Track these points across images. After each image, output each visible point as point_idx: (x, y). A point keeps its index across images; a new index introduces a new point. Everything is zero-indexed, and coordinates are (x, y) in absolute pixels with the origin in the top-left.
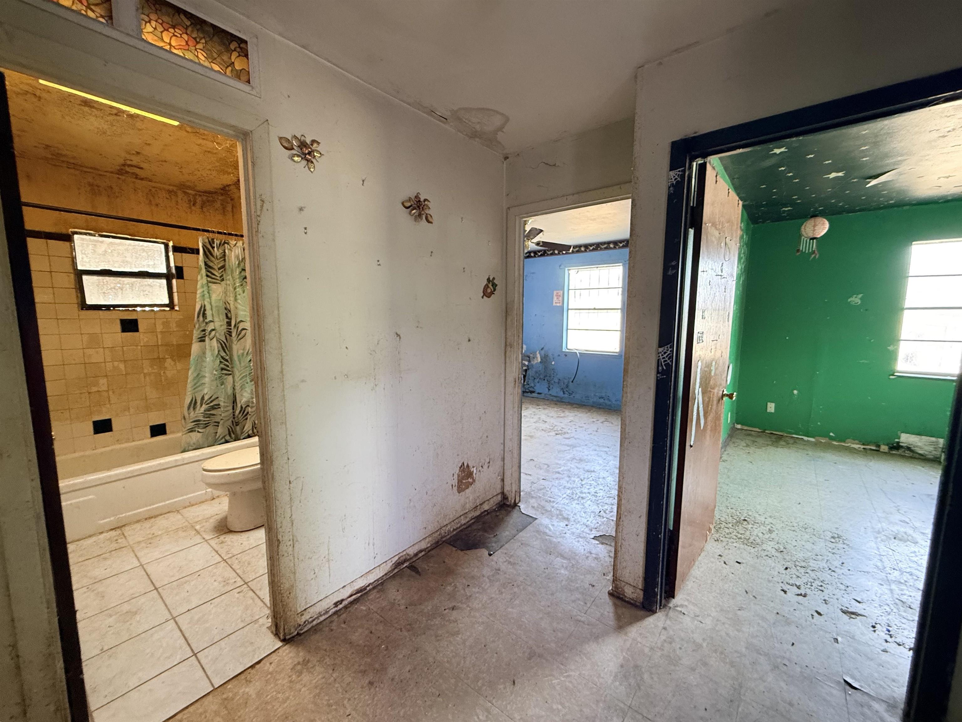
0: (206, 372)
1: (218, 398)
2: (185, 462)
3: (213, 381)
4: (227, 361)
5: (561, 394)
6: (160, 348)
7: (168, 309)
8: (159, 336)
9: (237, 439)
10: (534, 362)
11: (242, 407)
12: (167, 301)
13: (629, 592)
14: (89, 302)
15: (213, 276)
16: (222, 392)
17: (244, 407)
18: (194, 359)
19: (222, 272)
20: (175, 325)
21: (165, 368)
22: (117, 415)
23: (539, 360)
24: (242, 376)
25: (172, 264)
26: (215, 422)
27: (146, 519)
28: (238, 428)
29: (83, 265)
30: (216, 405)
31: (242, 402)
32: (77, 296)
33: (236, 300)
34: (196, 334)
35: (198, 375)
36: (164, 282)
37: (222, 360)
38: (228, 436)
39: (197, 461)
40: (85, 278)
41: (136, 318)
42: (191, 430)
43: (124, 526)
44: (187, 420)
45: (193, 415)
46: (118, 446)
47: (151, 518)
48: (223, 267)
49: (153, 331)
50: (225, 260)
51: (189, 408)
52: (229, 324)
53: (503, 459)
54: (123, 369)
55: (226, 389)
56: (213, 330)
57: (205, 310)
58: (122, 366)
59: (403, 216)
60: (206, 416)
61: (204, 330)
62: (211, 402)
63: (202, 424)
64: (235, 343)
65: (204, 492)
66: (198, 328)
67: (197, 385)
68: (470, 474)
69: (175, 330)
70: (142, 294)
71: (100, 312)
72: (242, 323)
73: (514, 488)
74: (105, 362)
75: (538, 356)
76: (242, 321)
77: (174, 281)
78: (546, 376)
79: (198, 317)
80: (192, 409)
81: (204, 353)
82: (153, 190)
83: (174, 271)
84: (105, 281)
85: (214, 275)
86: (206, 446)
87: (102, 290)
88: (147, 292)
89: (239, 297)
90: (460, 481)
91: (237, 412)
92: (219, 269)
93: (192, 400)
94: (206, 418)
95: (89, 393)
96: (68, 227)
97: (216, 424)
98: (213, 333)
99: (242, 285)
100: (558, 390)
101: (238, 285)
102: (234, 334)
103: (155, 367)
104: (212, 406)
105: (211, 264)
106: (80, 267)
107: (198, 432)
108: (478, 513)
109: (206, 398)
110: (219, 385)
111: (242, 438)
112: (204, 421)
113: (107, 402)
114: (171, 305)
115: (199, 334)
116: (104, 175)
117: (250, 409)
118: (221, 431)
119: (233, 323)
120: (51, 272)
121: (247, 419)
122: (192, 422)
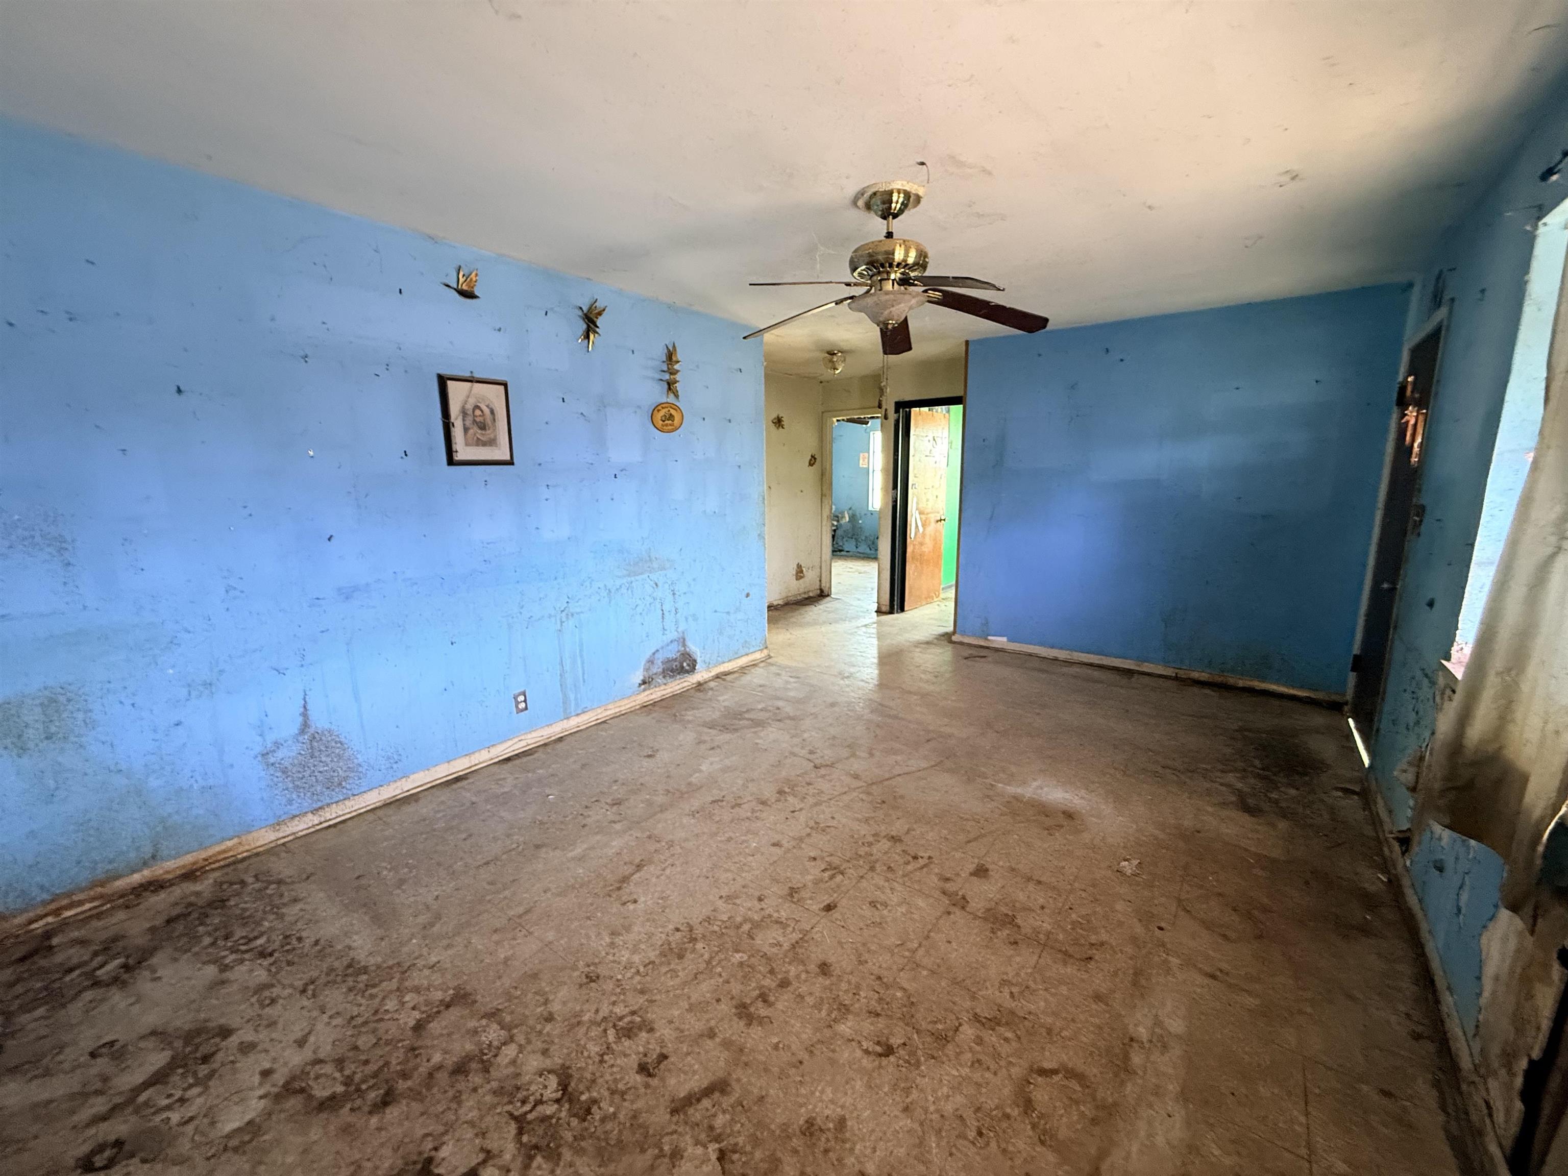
5: (868, 551)
10: (843, 522)
13: (884, 609)
23: (847, 519)
53: (821, 568)
59: (772, 426)
68: (802, 572)
73: (828, 585)
75: (847, 516)
78: (854, 535)
90: (797, 573)
100: (865, 546)
108: (806, 596)
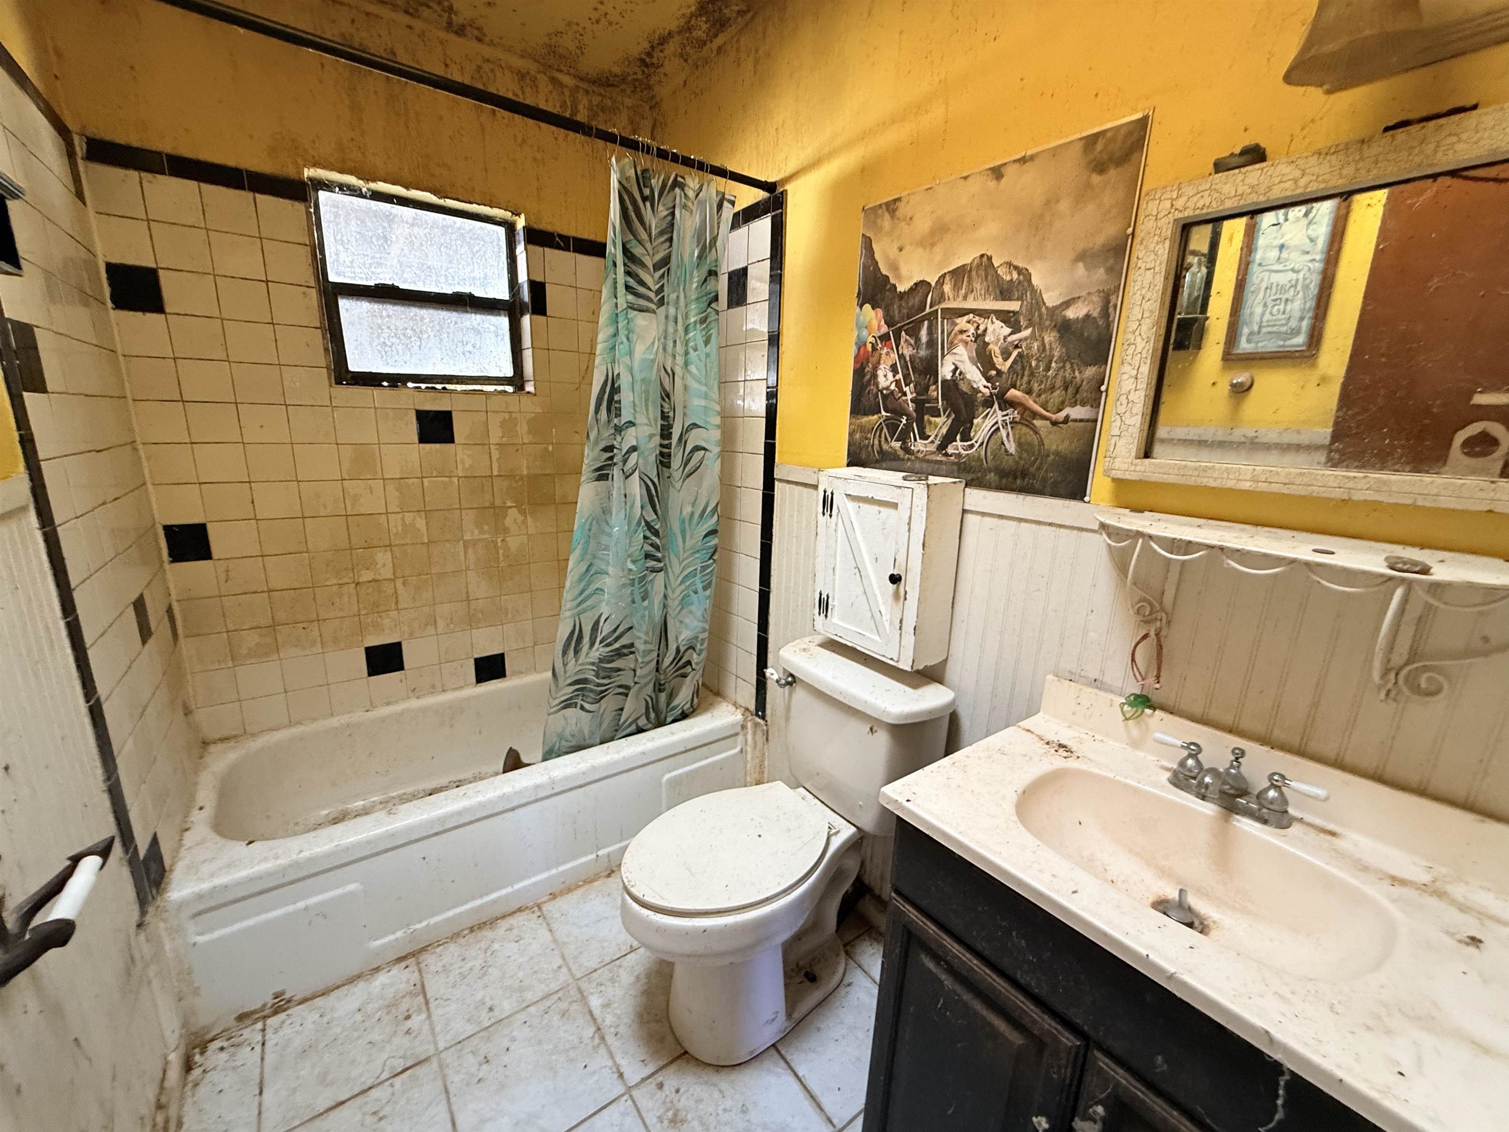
0: (608, 563)
1: (631, 628)
2: (557, 790)
3: (624, 586)
4: (656, 533)
6: (497, 482)
7: (510, 389)
8: (495, 455)
9: (660, 723)
11: (678, 650)
12: (509, 372)
14: (354, 365)
15: (641, 290)
16: (643, 616)
17: (682, 649)
18: (582, 527)
19: (663, 276)
20: (525, 427)
21: (506, 530)
22: (411, 635)
24: (685, 573)
25: (523, 277)
26: (620, 686)
27: (472, 930)
28: (663, 696)
29: (338, 274)
30: (624, 647)
31: (680, 639)
32: (326, 350)
33: (686, 364)
34: (591, 457)
35: (587, 570)
36: (503, 321)
37: (648, 534)
38: (644, 717)
39: (581, 787)
40: (345, 305)
41: (449, 409)
42: (568, 704)
43: (424, 949)
44: (561, 680)
45: (572, 668)
46: (414, 704)
47: (481, 926)
48: (666, 261)
49: (481, 442)
50: (671, 240)
51: (565, 653)
52: (666, 433)
54: (424, 529)
55: (650, 608)
56: (634, 449)
57: (615, 390)
58: (421, 523)
60: (602, 674)
61: (609, 449)
62: (616, 640)
63: (592, 691)
64: (678, 485)
65: (594, 856)
66: (596, 442)
67: (586, 593)
69: (526, 441)
70: (460, 350)
71: (376, 391)
72: (694, 432)
74: (387, 513)
76: (695, 426)
77: (526, 320)
79: (597, 410)
80: (571, 652)
81: (606, 511)
82: (486, 67)
83: (526, 295)
84: (384, 313)
85: (642, 283)
86: (598, 740)
87: (378, 337)
88: (469, 347)
89: (692, 354)
91: (667, 661)
92: (657, 267)
93: (573, 632)
94: (603, 678)
95: (357, 584)
96: (301, 162)
97: (621, 690)
98: (634, 456)
99: (703, 321)
101: (693, 320)
102: (676, 462)
103: (486, 527)
104: (617, 649)
105: (638, 251)
106: (333, 278)
107: (582, 708)
109: (605, 629)
110: (638, 598)
111: (669, 719)
112: (599, 685)
113: (393, 606)
114: (517, 380)
115: (595, 459)
116: (377, 16)
117: (695, 656)
118: (633, 706)
119: (676, 432)
120: (267, 281)
121: (684, 676)
122: (570, 685)
